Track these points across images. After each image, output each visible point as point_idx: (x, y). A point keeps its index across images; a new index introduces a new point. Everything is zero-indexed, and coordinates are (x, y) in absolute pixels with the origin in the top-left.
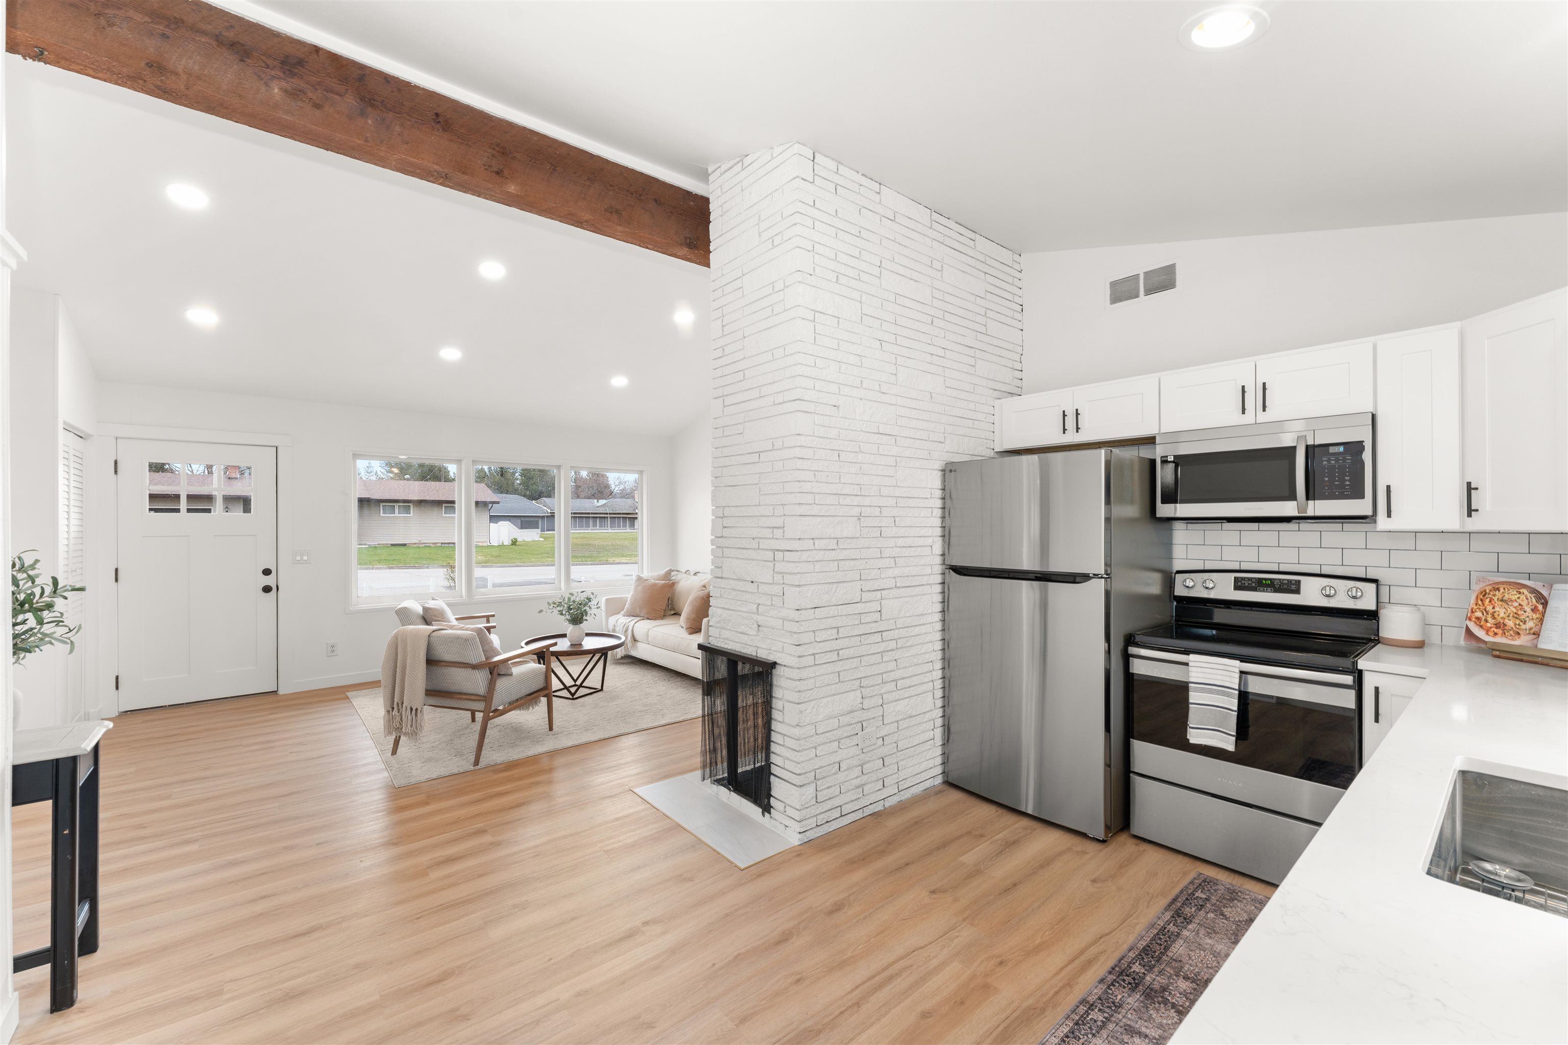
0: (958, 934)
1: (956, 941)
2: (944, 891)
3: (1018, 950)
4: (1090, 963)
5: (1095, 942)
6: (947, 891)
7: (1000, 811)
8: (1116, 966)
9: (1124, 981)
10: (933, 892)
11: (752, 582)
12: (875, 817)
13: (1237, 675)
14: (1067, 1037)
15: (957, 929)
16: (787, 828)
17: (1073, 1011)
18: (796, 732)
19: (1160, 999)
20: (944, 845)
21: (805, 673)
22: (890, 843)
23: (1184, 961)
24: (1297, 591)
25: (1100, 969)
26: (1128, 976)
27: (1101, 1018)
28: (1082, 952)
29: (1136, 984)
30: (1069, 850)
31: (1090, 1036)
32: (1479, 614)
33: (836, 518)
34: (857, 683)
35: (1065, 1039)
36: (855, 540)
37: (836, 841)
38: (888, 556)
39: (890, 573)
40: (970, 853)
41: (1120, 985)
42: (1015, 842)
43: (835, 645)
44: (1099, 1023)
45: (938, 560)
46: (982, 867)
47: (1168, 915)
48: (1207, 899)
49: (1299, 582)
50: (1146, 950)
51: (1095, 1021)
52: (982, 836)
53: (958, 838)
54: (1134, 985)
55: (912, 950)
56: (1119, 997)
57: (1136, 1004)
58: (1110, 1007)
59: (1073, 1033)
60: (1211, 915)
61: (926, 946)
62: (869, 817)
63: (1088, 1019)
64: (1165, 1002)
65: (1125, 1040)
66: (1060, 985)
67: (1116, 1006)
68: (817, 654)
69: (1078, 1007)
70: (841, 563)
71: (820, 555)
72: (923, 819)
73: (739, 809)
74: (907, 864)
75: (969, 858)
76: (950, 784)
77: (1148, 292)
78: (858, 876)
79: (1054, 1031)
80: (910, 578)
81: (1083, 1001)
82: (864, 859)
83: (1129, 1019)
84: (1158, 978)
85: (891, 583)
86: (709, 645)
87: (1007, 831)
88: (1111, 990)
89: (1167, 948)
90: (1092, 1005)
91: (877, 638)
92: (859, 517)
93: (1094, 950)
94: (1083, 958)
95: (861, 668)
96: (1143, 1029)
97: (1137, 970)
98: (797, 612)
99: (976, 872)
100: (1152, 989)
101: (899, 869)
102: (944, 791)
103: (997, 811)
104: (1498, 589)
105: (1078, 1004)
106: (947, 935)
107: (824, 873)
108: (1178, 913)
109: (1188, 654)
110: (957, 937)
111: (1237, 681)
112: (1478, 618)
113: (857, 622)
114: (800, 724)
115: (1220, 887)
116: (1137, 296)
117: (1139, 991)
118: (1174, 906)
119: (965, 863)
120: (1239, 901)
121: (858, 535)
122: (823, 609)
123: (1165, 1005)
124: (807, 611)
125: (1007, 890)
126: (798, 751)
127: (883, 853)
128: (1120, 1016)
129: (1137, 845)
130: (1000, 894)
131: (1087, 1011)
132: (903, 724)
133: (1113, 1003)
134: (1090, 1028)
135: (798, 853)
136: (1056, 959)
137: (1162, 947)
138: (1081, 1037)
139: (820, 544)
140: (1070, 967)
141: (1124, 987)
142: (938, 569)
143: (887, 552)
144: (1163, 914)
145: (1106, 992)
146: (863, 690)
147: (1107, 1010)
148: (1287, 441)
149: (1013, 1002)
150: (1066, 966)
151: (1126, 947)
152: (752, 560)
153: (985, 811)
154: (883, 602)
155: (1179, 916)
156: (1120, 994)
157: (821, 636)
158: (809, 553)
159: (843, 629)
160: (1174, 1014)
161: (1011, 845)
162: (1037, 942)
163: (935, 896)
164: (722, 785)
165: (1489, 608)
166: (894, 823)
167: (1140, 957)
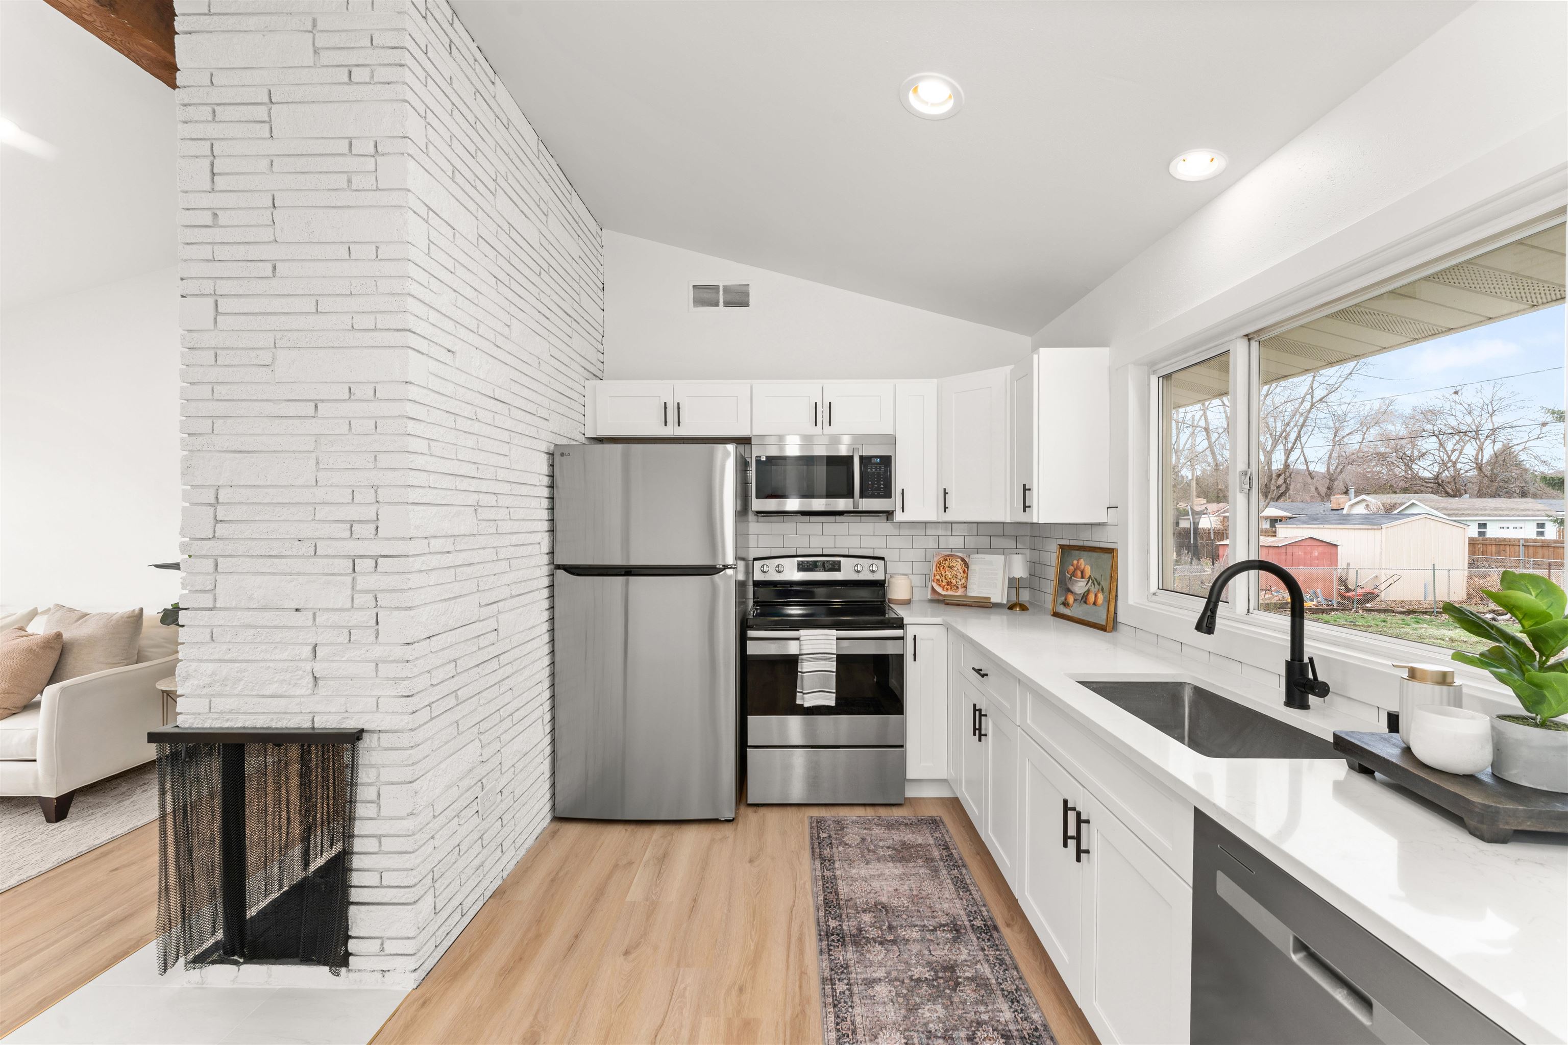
0: (683, 986)
1: (687, 993)
2: (637, 945)
3: (744, 966)
4: (801, 941)
5: (791, 919)
6: (640, 943)
7: (630, 828)
8: (820, 931)
9: (833, 941)
10: (627, 953)
11: (297, 610)
12: (498, 897)
13: (835, 642)
14: (838, 1024)
15: (679, 979)
16: (387, 974)
17: (825, 995)
18: (409, 825)
19: (864, 940)
20: (599, 894)
21: (420, 735)
22: (539, 921)
23: (853, 897)
24: (839, 570)
25: (812, 943)
26: (833, 935)
27: (845, 987)
28: (789, 936)
29: (842, 938)
30: (713, 840)
31: (850, 1010)
32: (938, 577)
33: (452, 507)
34: (475, 730)
35: (838, 1027)
36: (472, 538)
37: (468, 955)
38: (503, 557)
39: (506, 579)
40: (632, 888)
41: (834, 946)
42: (665, 855)
43: (451, 685)
44: (847, 993)
45: (545, 559)
46: (654, 898)
47: (818, 863)
48: (830, 837)
49: (839, 562)
50: (827, 903)
51: (844, 993)
52: (630, 863)
53: (609, 877)
54: (841, 940)
55: (653, 1036)
56: (841, 958)
57: (855, 956)
58: (842, 972)
59: (838, 1017)
60: (841, 849)
61: (663, 1020)
62: (490, 900)
63: (838, 994)
64: (868, 941)
65: (872, 994)
66: (797, 977)
67: (845, 968)
68: (433, 703)
69: (824, 989)
70: (459, 570)
71: (435, 561)
72: (557, 874)
73: (268, 987)
74: (577, 937)
75: (636, 893)
76: (559, 819)
77: (727, 304)
78: (529, 982)
79: (825, 1026)
80: (523, 584)
81: (824, 981)
82: (521, 959)
83: (861, 973)
84: (850, 923)
85: (505, 592)
86: (176, 730)
87: (650, 847)
88: (832, 955)
89: (837, 893)
90: (831, 980)
91: (494, 664)
92: (476, 507)
93: (795, 927)
94: (794, 939)
95: (480, 708)
96: (875, 975)
97: (835, 926)
98: (408, 647)
99: (652, 908)
100: (854, 936)
101: (571, 948)
102: (558, 830)
103: (626, 830)
104: (947, 560)
105: (822, 986)
106: (674, 994)
107: (480, 1007)
108: (823, 859)
109: (798, 630)
110: (685, 989)
111: (835, 647)
112: (938, 580)
113: (475, 648)
114: (414, 812)
115: (829, 822)
116: (717, 305)
117: (849, 943)
118: (816, 854)
119: (635, 902)
120: (847, 828)
121: (475, 532)
122: (439, 637)
123: (870, 943)
124: (421, 643)
125: (693, 909)
126: (410, 853)
127: (538, 938)
128: (854, 975)
129: (755, 812)
130: (689, 917)
131: (832, 988)
132: (520, 766)
133: (842, 966)
134: (845, 1002)
135: (421, 1001)
136: (776, 956)
137: (834, 894)
138: (846, 1015)
139: (436, 544)
140: (792, 955)
141: (838, 946)
142: (545, 570)
143: (503, 553)
144: (814, 864)
145: (831, 961)
146: (482, 737)
147: (843, 976)
148: (843, 451)
149: (777, 1023)
150: (788, 956)
151: (812, 909)
152: (299, 574)
153: (615, 835)
154: (500, 617)
155: (825, 861)
156: (840, 955)
157: (439, 675)
158: (423, 558)
159: (462, 660)
160: (880, 947)
161: (663, 859)
162: (752, 948)
163: (632, 956)
164: (214, 962)
165: (943, 572)
166: (527, 893)
167: (827, 913)
